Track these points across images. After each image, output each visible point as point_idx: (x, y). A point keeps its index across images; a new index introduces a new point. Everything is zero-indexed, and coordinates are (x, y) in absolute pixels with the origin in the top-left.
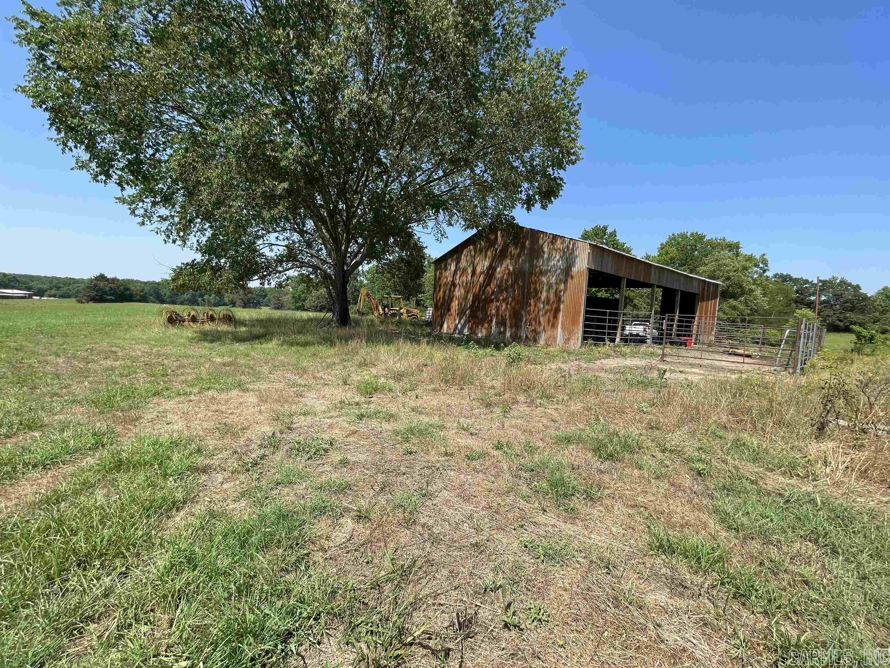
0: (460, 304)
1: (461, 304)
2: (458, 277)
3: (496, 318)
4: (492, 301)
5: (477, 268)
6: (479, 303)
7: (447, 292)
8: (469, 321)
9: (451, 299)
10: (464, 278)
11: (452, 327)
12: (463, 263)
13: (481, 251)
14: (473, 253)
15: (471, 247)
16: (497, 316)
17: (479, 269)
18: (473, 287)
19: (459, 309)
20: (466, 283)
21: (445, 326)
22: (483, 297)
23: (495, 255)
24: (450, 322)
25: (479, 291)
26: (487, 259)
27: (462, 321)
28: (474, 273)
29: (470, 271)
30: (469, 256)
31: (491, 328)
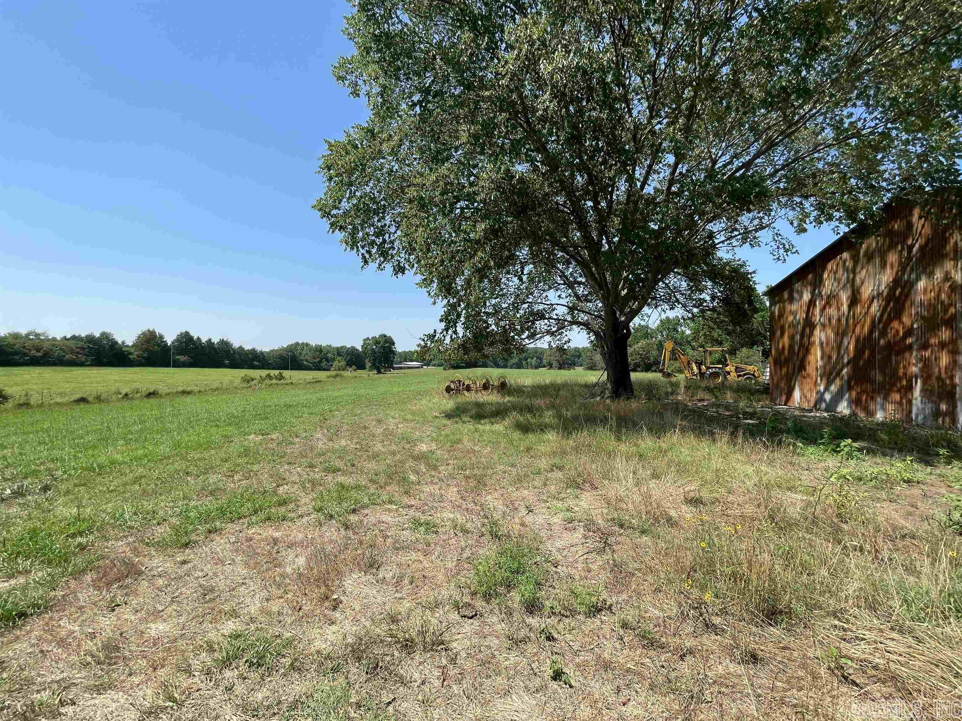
0: (827, 357)
1: (830, 357)
2: (817, 311)
3: (924, 383)
4: (910, 348)
5: (863, 290)
6: (872, 354)
7: (798, 337)
8: (850, 388)
9: (806, 349)
10: (832, 311)
11: (813, 397)
12: (828, 285)
13: (869, 257)
14: (849, 264)
15: (845, 255)
16: (927, 378)
17: (867, 291)
18: (855, 326)
19: (824, 367)
20: (839, 320)
21: (797, 394)
22: (882, 342)
23: (909, 258)
24: (806, 388)
25: (871, 332)
26: (888, 270)
27: (833, 388)
28: (854, 301)
29: (844, 297)
30: (840, 271)
31: (910, 402)
